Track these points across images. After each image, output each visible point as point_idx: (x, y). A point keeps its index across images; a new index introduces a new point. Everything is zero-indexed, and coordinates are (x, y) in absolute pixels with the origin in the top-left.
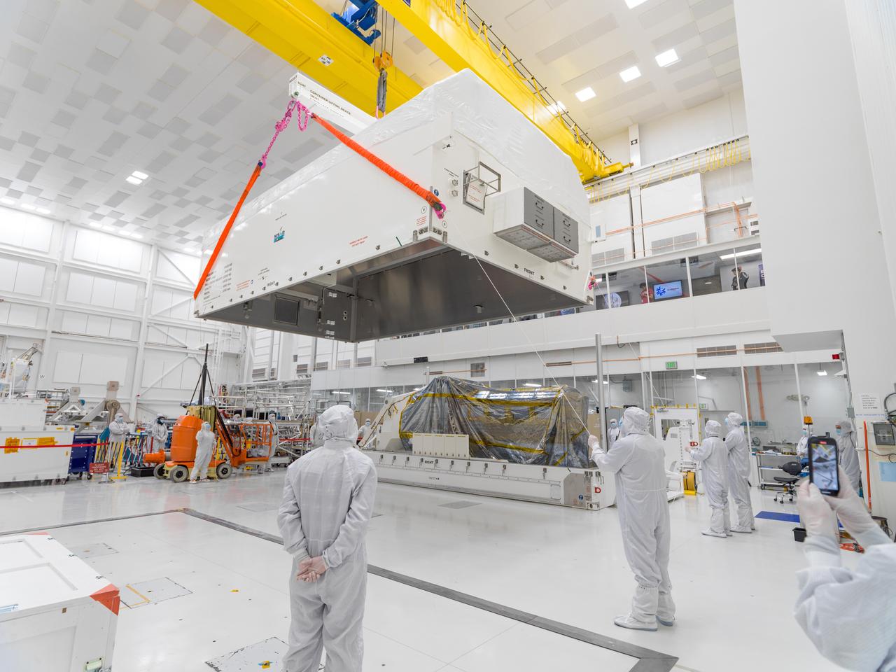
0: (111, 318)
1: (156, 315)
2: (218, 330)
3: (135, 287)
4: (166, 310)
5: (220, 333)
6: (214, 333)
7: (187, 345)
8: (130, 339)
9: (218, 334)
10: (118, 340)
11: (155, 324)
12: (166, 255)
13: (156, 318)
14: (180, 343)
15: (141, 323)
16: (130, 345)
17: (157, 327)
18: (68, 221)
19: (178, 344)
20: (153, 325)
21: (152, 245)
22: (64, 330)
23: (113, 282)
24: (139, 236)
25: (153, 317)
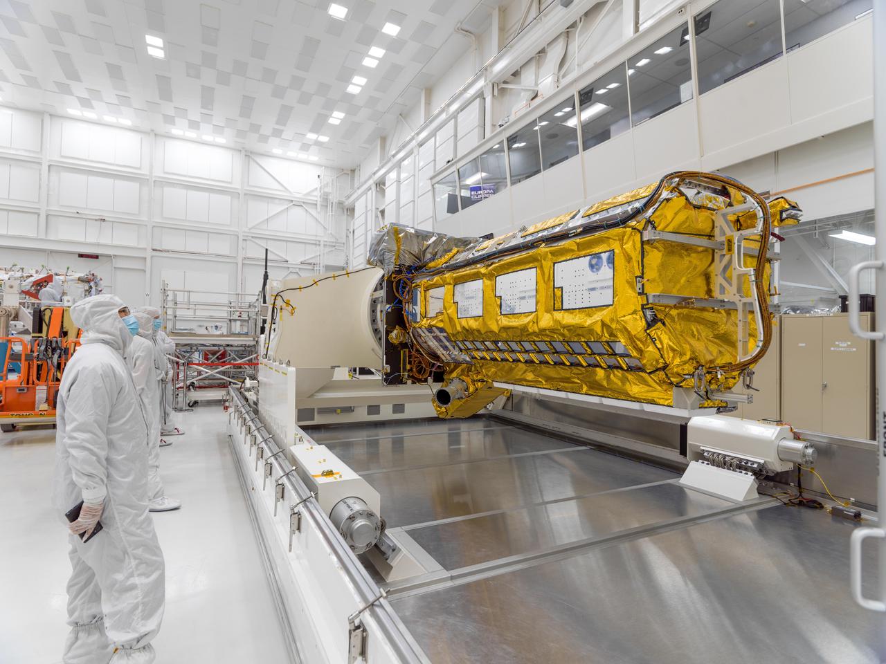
0: (208, 233)
1: (253, 228)
2: (320, 241)
3: (227, 198)
4: (263, 222)
5: (322, 243)
6: (316, 244)
7: (288, 259)
8: (228, 253)
9: (320, 245)
10: (217, 255)
11: (252, 237)
12: (258, 161)
13: (253, 231)
14: (280, 257)
15: (238, 237)
16: (228, 260)
17: (256, 241)
18: (152, 131)
19: (279, 258)
20: (250, 238)
21: (240, 151)
22: (164, 247)
23: (206, 195)
24: (221, 140)
25: (250, 229)
